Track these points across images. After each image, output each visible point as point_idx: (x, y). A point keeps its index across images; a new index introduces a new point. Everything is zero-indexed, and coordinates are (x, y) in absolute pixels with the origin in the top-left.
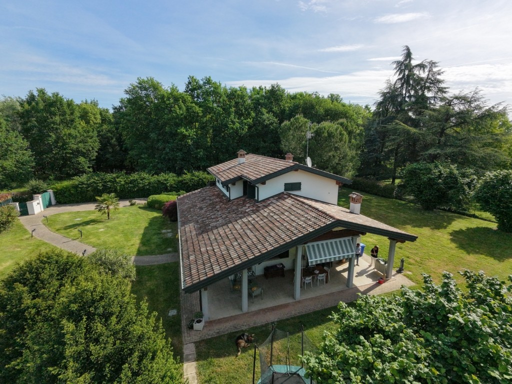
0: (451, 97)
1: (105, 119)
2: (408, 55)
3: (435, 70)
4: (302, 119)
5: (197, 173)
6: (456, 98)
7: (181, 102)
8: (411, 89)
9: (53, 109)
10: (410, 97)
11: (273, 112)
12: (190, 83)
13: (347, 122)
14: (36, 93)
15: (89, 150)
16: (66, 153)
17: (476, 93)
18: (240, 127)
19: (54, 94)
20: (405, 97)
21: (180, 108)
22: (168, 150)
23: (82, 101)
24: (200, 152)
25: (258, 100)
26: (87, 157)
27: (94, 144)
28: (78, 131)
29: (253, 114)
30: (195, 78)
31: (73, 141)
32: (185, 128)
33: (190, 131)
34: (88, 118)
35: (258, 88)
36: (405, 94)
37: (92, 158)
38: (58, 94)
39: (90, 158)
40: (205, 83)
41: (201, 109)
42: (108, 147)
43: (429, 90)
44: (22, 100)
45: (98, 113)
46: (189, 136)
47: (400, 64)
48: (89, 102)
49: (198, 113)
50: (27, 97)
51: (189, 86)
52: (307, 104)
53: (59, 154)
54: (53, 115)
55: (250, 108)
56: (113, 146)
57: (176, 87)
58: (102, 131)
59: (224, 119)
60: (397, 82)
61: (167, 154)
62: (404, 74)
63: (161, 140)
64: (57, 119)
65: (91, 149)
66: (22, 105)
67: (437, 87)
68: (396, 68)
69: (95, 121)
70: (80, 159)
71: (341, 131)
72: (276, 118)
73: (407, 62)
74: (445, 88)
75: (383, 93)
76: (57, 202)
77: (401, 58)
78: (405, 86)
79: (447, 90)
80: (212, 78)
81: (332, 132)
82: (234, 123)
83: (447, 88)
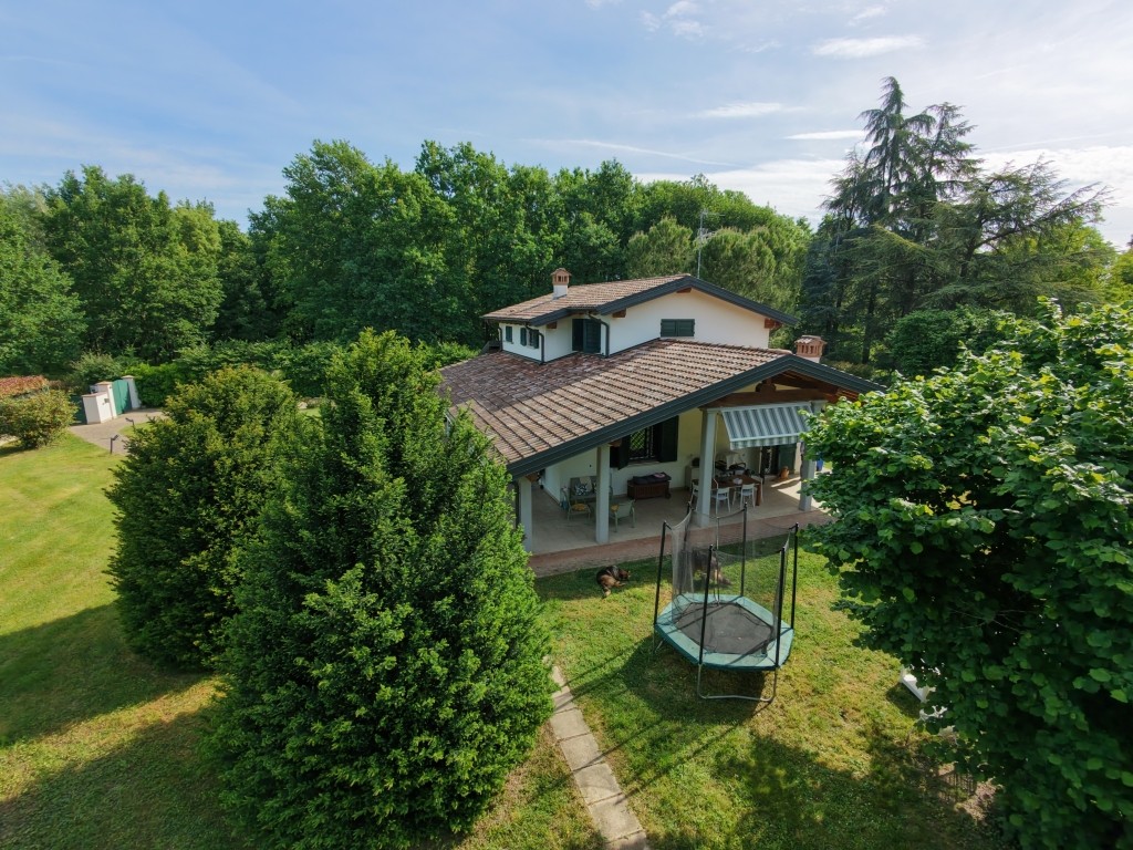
0: (989, 179)
1: (232, 244)
2: (896, 97)
3: (953, 123)
4: (674, 226)
5: (446, 347)
6: (999, 179)
7: (409, 192)
8: (902, 170)
9: (121, 210)
10: (898, 186)
11: (607, 220)
12: (425, 157)
13: (771, 232)
14: (80, 177)
15: (202, 306)
16: (152, 308)
17: (1039, 168)
18: (537, 251)
19: (123, 178)
20: (889, 187)
21: (409, 205)
22: (382, 297)
23: (180, 202)
24: (451, 302)
25: (574, 196)
26: (197, 320)
27: (212, 293)
28: (178, 262)
29: (564, 224)
30: (437, 145)
31: (166, 283)
32: (421, 248)
33: (431, 255)
34: (194, 239)
35: (571, 173)
36: (889, 181)
37: (207, 323)
38: (131, 179)
39: (203, 324)
40: (458, 156)
41: (454, 209)
42: (241, 301)
43: (940, 169)
44: (51, 192)
45: (216, 229)
46: (429, 266)
47: (877, 116)
48: (194, 204)
49: (446, 217)
50: (62, 185)
51: (423, 164)
52: (681, 200)
53: (135, 312)
54: (122, 223)
55: (557, 211)
56: (252, 299)
57: (396, 167)
58: (228, 265)
59: (503, 232)
60: (873, 154)
61: (379, 304)
62: (887, 139)
63: (365, 275)
64: (132, 232)
65: (205, 302)
66: (51, 203)
67: (958, 161)
68: (869, 126)
69: (209, 246)
70: (180, 325)
71: (761, 246)
72: (614, 232)
73: (893, 112)
74: (974, 162)
75: (840, 182)
76: (144, 403)
77: (880, 105)
78: (888, 164)
79: (978, 166)
80: (473, 147)
81: (741, 248)
82: (523, 241)
83: (979, 161)
